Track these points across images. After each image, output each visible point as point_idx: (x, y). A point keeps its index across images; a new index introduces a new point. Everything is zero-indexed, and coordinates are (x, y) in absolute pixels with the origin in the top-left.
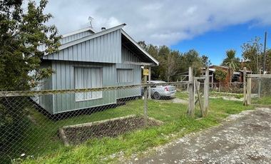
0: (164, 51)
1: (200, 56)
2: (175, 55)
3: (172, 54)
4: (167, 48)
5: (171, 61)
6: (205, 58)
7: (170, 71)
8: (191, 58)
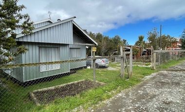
0: (99, 37)
1: (122, 40)
2: (106, 39)
3: (104, 38)
4: (101, 35)
5: (104, 43)
6: (125, 41)
7: (103, 49)
8: (116, 41)
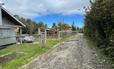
0: (29, 21)
1: (44, 24)
3: (33, 22)
4: (30, 20)
6: (46, 25)
7: (32, 30)
8: (41, 25)
